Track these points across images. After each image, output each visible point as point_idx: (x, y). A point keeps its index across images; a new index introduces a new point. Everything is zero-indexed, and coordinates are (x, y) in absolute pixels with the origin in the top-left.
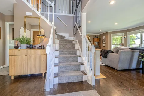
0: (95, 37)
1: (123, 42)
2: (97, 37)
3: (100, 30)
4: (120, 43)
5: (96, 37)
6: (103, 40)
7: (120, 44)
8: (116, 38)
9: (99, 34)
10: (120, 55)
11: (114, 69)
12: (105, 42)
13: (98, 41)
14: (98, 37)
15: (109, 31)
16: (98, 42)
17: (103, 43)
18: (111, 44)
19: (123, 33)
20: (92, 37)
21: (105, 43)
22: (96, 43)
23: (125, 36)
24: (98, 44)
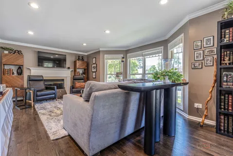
1: (122, 71)
3: (85, 44)
5: (80, 58)
6: (93, 66)
9: (86, 54)
12: (95, 70)
13: (84, 67)
15: (101, 49)
16: (85, 69)
17: (93, 70)
18: (105, 73)
19: (122, 55)
20: (73, 59)
21: (95, 72)
22: (81, 71)
23: (124, 60)
24: (84, 73)
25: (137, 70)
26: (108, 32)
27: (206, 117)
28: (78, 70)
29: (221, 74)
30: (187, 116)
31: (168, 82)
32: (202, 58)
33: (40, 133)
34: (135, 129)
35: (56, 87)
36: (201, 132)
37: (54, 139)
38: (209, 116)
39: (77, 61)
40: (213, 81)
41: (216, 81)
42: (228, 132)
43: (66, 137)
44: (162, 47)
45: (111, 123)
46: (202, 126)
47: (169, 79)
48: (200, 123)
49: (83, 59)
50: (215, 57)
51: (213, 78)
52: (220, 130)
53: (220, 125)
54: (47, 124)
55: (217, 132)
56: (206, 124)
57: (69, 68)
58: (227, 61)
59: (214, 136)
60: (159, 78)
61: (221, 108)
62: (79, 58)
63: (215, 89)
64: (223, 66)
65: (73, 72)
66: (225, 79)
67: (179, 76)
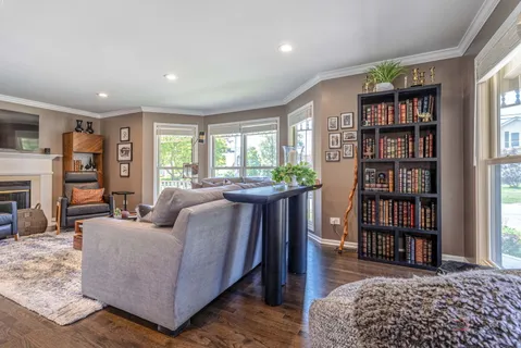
0: (78, 129)
1: (196, 161)
2: (90, 130)
3: (103, 95)
4: (187, 162)
5: (83, 126)
6: (121, 147)
7: (187, 166)
8: (175, 144)
9: (99, 116)
10: (183, 239)
11: (153, 326)
12: (128, 158)
13: (96, 148)
14: (98, 132)
15: (144, 109)
16: (95, 155)
17: (120, 158)
18: (156, 165)
19: (197, 126)
20: (62, 127)
21: (128, 162)
22: (84, 160)
23: (204, 138)
24: (93, 165)
25: (224, 158)
26: (172, 77)
27: (346, 237)
28: (76, 157)
29: (362, 171)
30: (319, 240)
31: (296, 184)
32: (339, 146)
33: (16, 320)
34: (244, 271)
35: (14, 204)
36: (340, 261)
37: (70, 321)
38: (350, 235)
39: (75, 134)
40: (353, 182)
41: (357, 181)
42: (372, 255)
43: (99, 313)
44: (278, 119)
45: (209, 263)
46: (340, 253)
47: (297, 179)
48: (337, 247)
49: (89, 128)
50: (356, 144)
51: (353, 178)
52: (363, 253)
53: (363, 247)
54: (26, 297)
55: (359, 258)
56: (345, 249)
57: (46, 151)
58: (369, 153)
59: (356, 263)
60: (281, 178)
61: (363, 221)
62: (79, 126)
63: (356, 192)
64: (365, 160)
65: (60, 163)
66: (367, 178)
67: (311, 176)
